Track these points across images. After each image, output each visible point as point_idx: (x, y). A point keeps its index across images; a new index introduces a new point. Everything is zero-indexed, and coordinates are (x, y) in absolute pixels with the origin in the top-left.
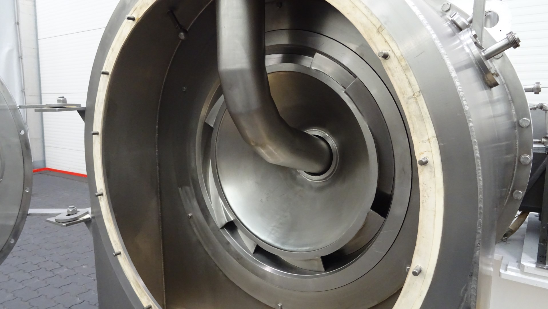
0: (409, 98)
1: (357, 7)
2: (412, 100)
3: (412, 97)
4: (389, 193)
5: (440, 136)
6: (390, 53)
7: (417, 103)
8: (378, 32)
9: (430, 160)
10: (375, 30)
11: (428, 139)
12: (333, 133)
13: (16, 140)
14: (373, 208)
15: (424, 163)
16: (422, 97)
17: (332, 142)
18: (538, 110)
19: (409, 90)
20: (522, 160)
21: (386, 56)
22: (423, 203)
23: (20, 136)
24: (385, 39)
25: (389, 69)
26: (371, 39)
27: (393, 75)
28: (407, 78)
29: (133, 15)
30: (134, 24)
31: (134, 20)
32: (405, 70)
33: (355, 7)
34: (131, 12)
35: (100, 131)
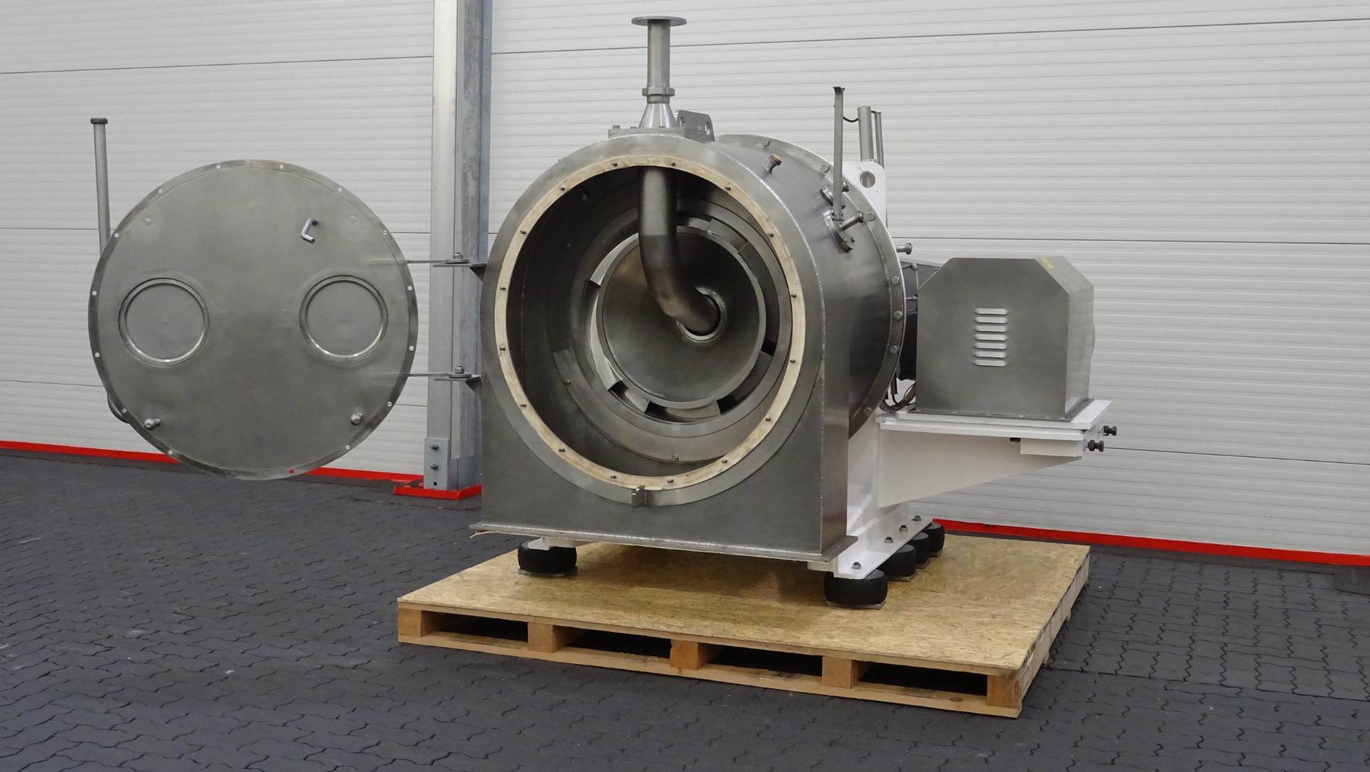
4: (774, 340)
5: (802, 281)
6: (774, 234)
9: (797, 295)
10: (765, 220)
11: (796, 283)
12: (720, 292)
13: (404, 297)
14: (762, 349)
15: (795, 296)
17: (719, 300)
18: (909, 268)
20: (894, 316)
21: (772, 235)
23: (408, 292)
24: (771, 225)
25: (774, 241)
26: (763, 225)
27: (776, 246)
29: (563, 186)
30: (562, 193)
31: (563, 189)
32: (782, 244)
33: (753, 205)
34: (560, 183)
35: (507, 286)
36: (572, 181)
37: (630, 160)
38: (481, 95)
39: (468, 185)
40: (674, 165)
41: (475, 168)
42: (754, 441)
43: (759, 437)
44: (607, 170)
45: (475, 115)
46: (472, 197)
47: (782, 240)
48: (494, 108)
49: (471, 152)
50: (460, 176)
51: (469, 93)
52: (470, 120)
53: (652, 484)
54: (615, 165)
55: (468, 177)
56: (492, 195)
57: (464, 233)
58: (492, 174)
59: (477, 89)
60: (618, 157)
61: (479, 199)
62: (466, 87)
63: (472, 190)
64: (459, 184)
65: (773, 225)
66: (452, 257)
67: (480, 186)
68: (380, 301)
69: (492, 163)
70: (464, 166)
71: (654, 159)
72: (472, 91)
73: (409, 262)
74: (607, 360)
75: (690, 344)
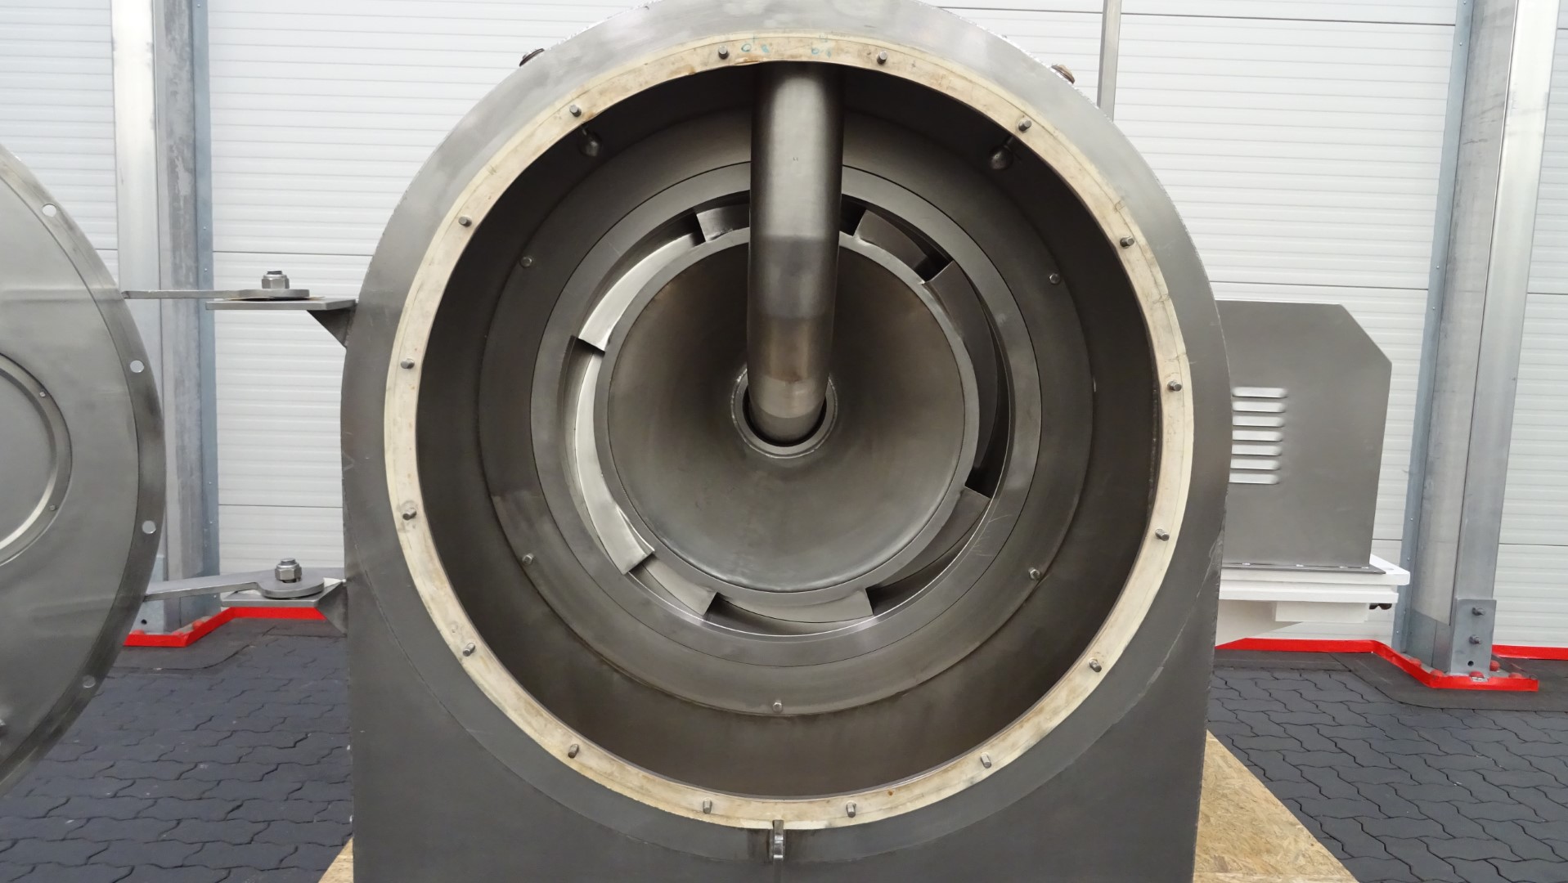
0: (1154, 303)
1: (1085, 170)
2: (1159, 305)
3: (1158, 301)
5: (1190, 353)
6: (1131, 240)
7: (1164, 309)
8: (1116, 209)
9: (1178, 384)
10: (1111, 207)
11: (1178, 357)
13: (115, 390)
15: (1171, 389)
16: (1170, 302)
19: (1155, 291)
22: (1168, 442)
23: (130, 377)
24: (1124, 220)
25: (1128, 261)
26: (1104, 218)
27: (1133, 270)
28: (1153, 275)
29: (580, 105)
30: (576, 124)
31: (577, 114)
32: (1150, 265)
33: (1082, 169)
34: (569, 97)
35: (418, 359)
36: (602, 93)
37: (763, 46)
38: (192, 46)
39: (178, 178)
40: (881, 62)
41: (188, 154)
42: (1056, 712)
43: (1068, 703)
44: (698, 70)
45: (185, 75)
46: (185, 197)
47: (1149, 255)
48: (214, 68)
49: (181, 129)
50: (164, 164)
51: (174, 39)
52: (177, 81)
53: (800, 817)
54: (724, 56)
55: (176, 166)
56: (217, 196)
57: (175, 248)
58: (215, 164)
59: (186, 35)
60: (732, 37)
61: (196, 201)
62: (168, 29)
63: (184, 188)
64: (164, 178)
65: (1128, 219)
66: (260, 283)
67: (195, 182)
68: (46, 406)
69: (215, 147)
70: (171, 149)
71: (831, 44)
72: (177, 37)
73: (128, 295)
74: (618, 510)
75: (760, 462)
